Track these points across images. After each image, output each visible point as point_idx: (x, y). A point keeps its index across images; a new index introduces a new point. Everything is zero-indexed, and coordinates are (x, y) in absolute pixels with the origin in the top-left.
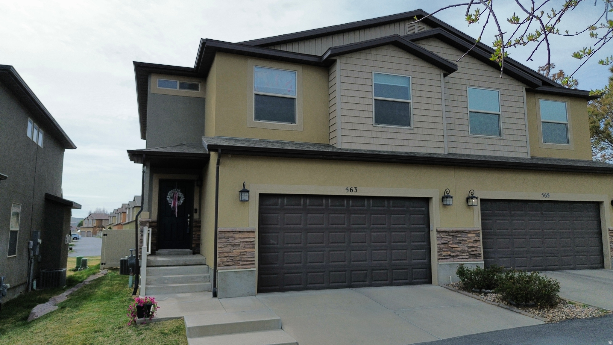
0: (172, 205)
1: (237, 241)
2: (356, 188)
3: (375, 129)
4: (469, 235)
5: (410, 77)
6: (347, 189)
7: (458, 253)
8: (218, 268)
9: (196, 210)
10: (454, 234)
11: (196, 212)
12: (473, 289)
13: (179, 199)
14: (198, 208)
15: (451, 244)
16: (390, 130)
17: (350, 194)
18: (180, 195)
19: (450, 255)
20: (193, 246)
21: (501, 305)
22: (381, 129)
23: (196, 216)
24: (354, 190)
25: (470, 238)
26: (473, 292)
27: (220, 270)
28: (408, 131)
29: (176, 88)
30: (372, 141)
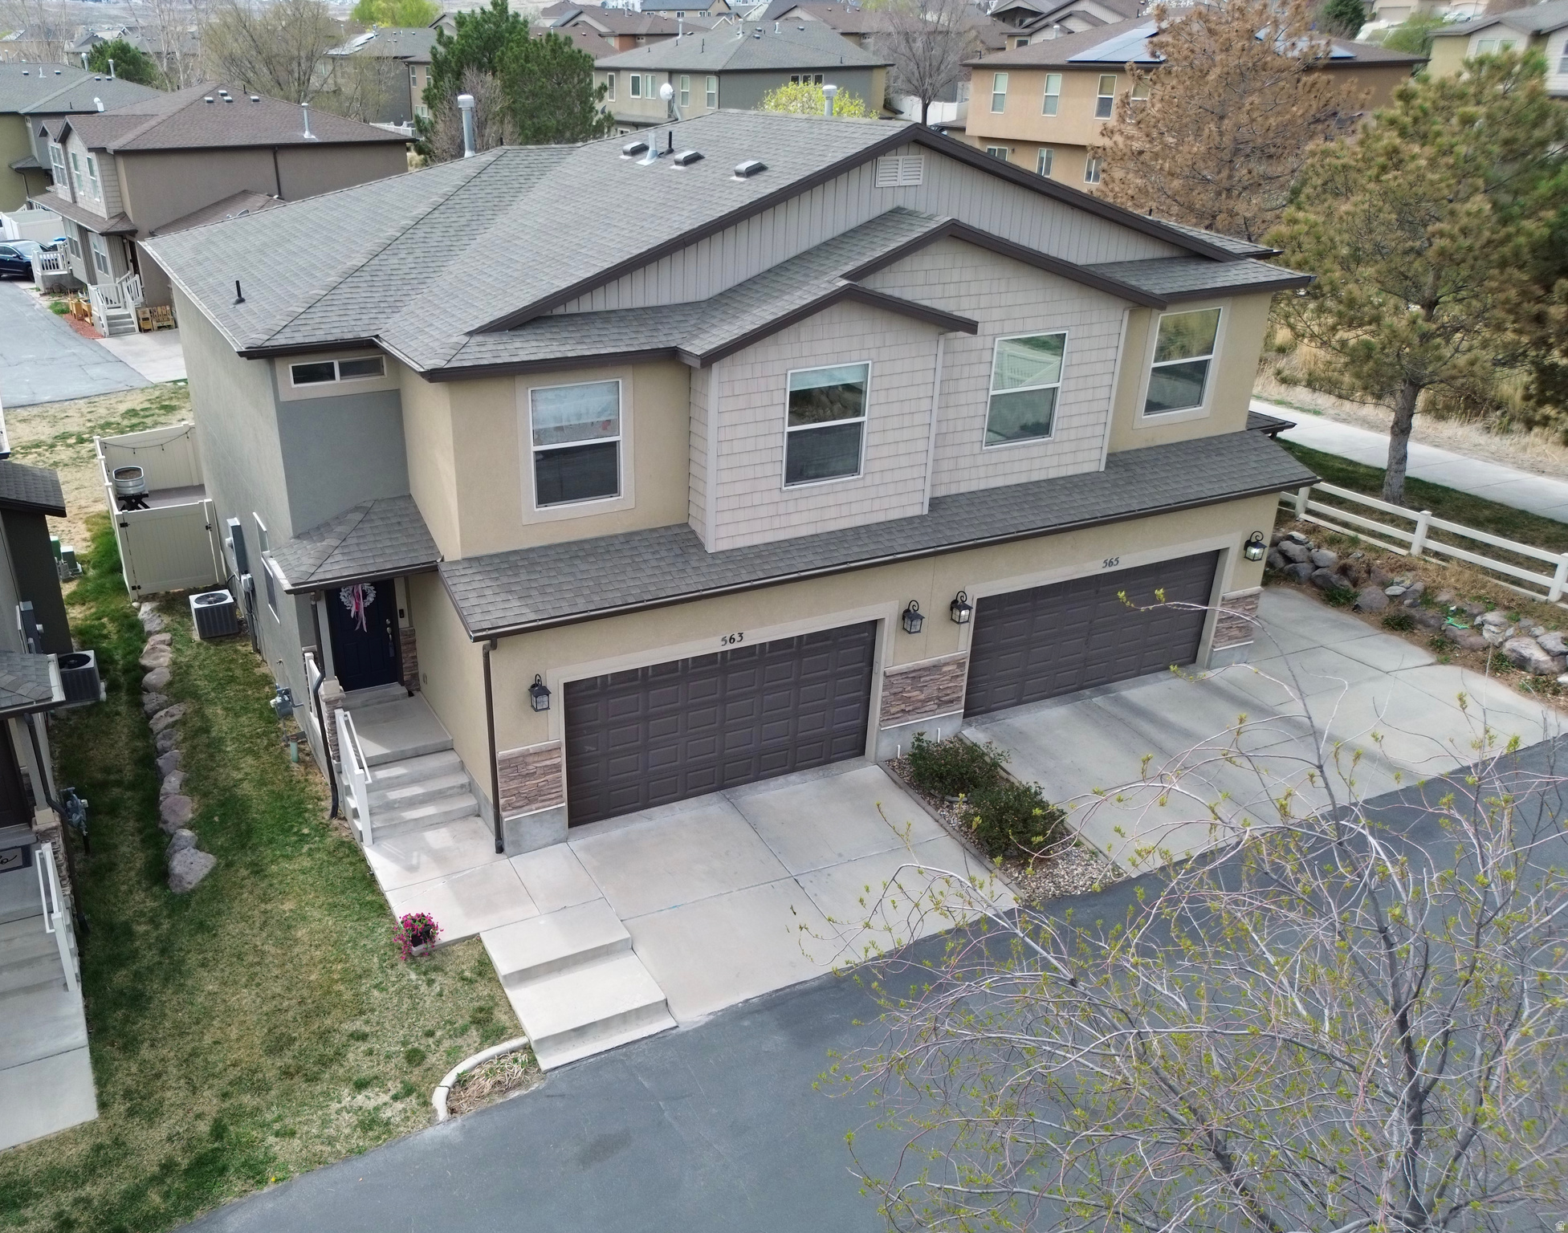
0: (353, 610)
1: (531, 767)
2: (741, 635)
3: (785, 497)
4: (945, 669)
5: (870, 362)
6: (724, 639)
7: (920, 704)
8: (503, 814)
9: (402, 611)
10: (914, 676)
11: (402, 616)
12: (932, 791)
13: (365, 595)
14: (405, 608)
15: (909, 692)
16: (815, 492)
17: (730, 647)
18: (366, 588)
19: (903, 711)
20: (405, 678)
21: (967, 846)
22: (797, 495)
23: (403, 623)
24: (737, 638)
25: (945, 674)
26: (932, 796)
27: (507, 817)
28: (852, 485)
29: (333, 377)
30: (777, 523)
